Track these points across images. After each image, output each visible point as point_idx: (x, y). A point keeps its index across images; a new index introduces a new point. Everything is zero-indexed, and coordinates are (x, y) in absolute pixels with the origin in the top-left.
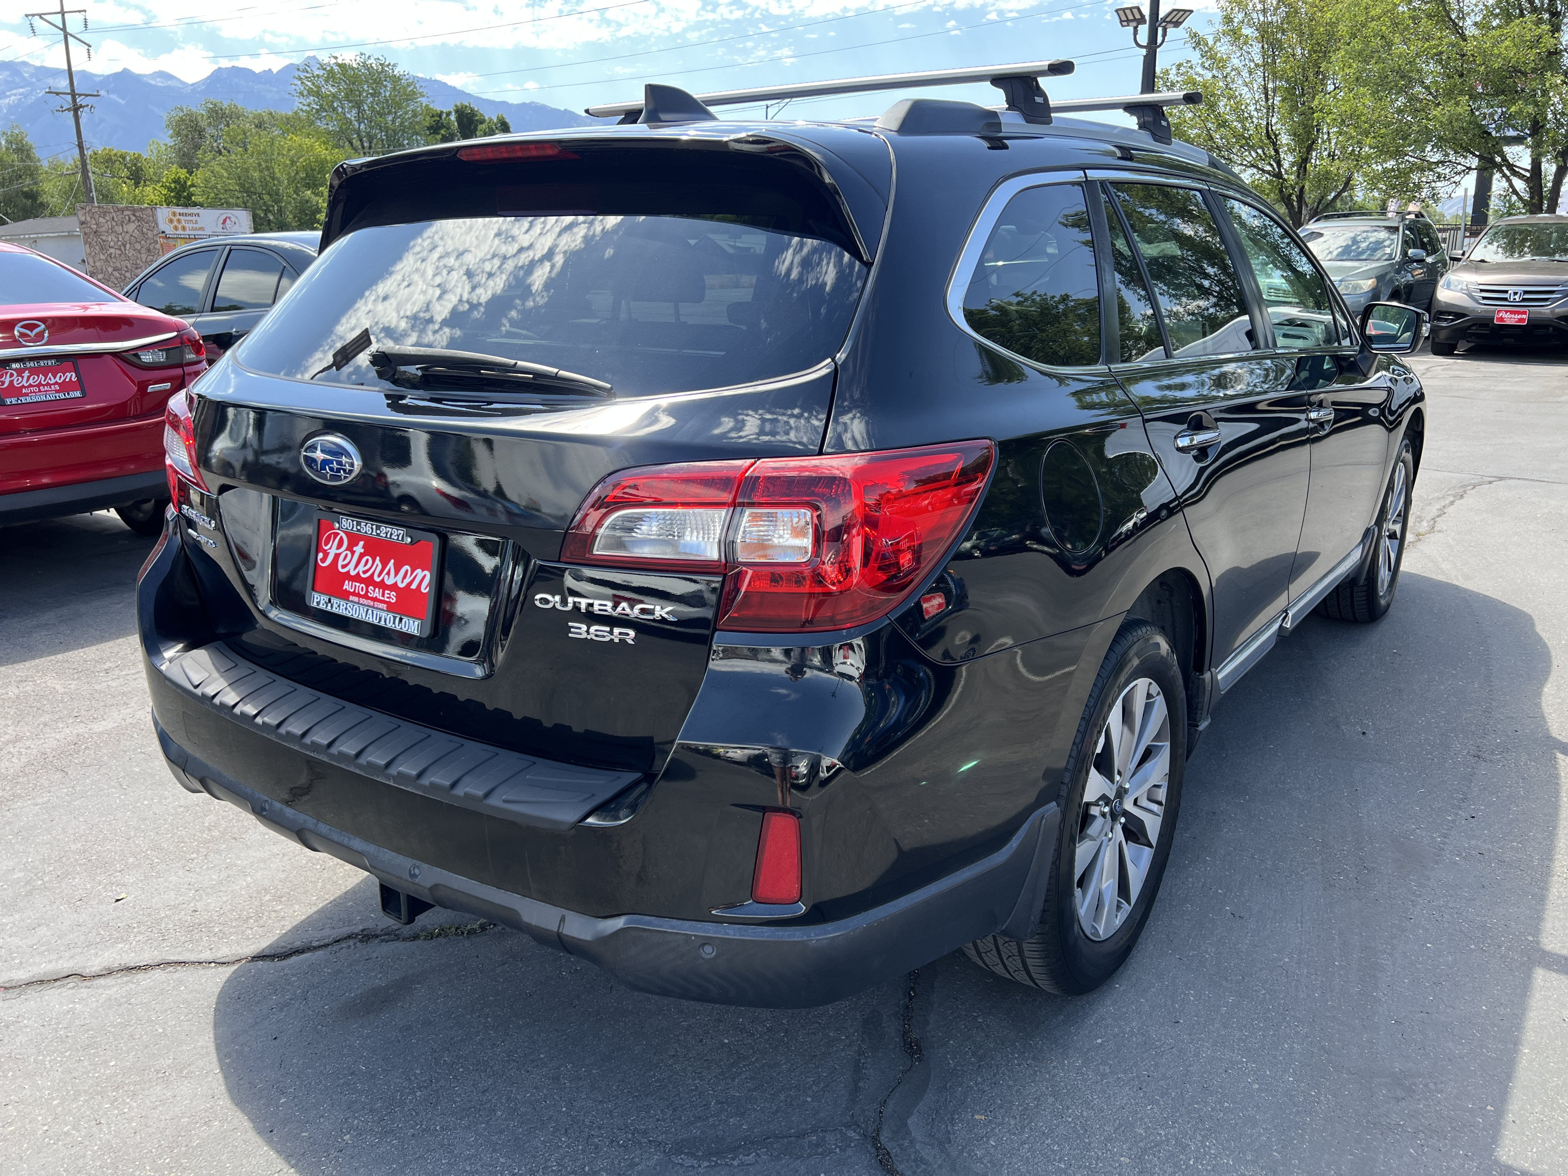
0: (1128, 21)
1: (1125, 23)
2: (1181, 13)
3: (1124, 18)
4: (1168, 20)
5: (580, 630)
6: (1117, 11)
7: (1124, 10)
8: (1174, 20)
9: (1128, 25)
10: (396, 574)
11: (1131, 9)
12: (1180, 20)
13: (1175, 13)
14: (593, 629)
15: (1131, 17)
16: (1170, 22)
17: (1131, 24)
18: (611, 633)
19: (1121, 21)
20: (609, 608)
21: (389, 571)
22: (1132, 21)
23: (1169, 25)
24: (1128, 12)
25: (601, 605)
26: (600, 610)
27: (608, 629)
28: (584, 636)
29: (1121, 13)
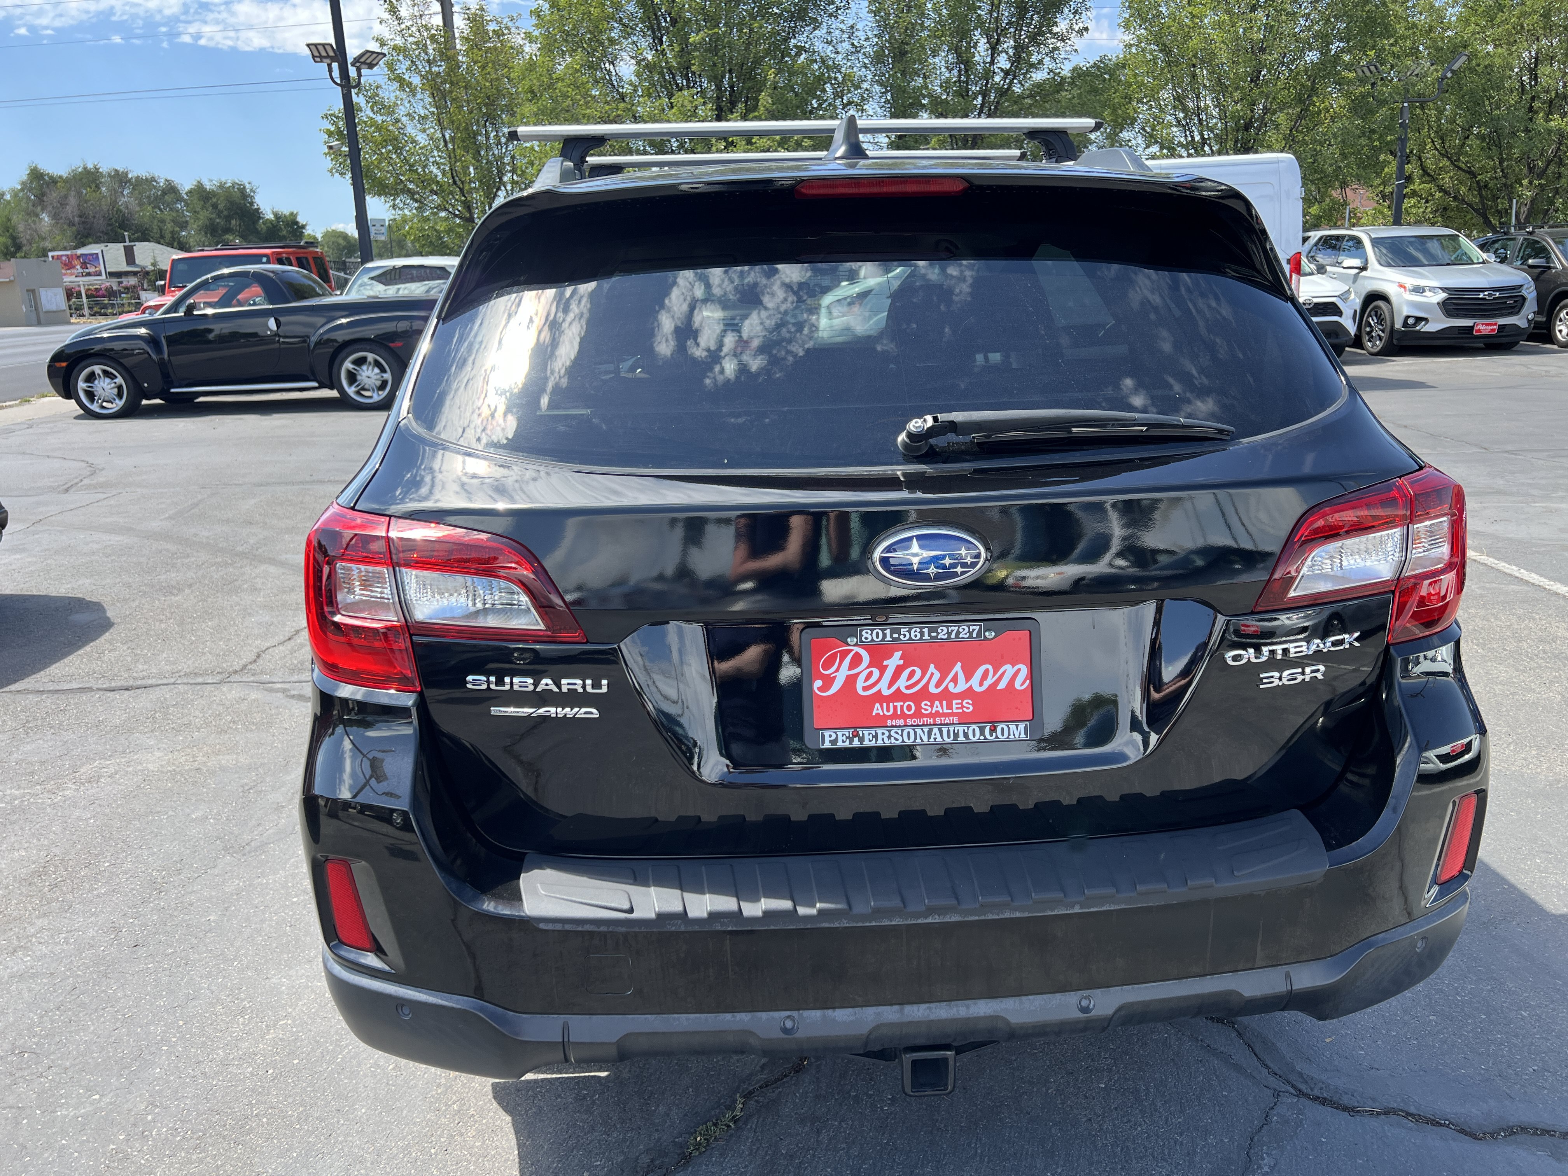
0: (321, 56)
1: (318, 59)
2: (375, 55)
3: (316, 54)
4: (362, 60)
5: (1274, 679)
6: (308, 45)
7: (316, 45)
8: (368, 61)
9: (321, 61)
10: (968, 679)
11: (323, 45)
12: (374, 62)
13: (369, 54)
14: (1286, 673)
15: (324, 54)
16: (364, 63)
17: (324, 60)
18: (1303, 673)
19: (314, 57)
20: (1304, 649)
21: (956, 676)
22: (325, 57)
23: (363, 66)
24: (321, 48)
25: (1296, 647)
26: (1296, 653)
27: (1300, 670)
28: (1277, 682)
29: (313, 47)
